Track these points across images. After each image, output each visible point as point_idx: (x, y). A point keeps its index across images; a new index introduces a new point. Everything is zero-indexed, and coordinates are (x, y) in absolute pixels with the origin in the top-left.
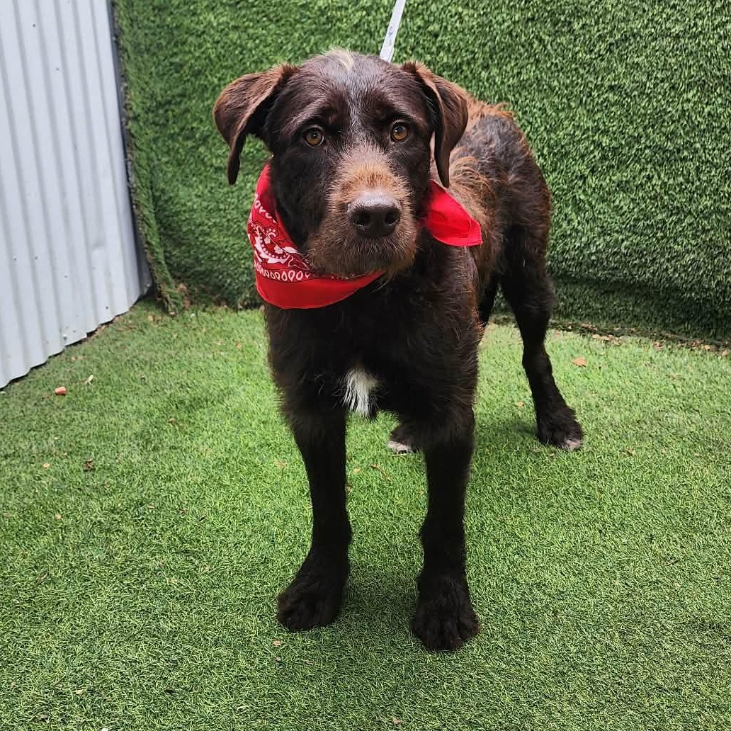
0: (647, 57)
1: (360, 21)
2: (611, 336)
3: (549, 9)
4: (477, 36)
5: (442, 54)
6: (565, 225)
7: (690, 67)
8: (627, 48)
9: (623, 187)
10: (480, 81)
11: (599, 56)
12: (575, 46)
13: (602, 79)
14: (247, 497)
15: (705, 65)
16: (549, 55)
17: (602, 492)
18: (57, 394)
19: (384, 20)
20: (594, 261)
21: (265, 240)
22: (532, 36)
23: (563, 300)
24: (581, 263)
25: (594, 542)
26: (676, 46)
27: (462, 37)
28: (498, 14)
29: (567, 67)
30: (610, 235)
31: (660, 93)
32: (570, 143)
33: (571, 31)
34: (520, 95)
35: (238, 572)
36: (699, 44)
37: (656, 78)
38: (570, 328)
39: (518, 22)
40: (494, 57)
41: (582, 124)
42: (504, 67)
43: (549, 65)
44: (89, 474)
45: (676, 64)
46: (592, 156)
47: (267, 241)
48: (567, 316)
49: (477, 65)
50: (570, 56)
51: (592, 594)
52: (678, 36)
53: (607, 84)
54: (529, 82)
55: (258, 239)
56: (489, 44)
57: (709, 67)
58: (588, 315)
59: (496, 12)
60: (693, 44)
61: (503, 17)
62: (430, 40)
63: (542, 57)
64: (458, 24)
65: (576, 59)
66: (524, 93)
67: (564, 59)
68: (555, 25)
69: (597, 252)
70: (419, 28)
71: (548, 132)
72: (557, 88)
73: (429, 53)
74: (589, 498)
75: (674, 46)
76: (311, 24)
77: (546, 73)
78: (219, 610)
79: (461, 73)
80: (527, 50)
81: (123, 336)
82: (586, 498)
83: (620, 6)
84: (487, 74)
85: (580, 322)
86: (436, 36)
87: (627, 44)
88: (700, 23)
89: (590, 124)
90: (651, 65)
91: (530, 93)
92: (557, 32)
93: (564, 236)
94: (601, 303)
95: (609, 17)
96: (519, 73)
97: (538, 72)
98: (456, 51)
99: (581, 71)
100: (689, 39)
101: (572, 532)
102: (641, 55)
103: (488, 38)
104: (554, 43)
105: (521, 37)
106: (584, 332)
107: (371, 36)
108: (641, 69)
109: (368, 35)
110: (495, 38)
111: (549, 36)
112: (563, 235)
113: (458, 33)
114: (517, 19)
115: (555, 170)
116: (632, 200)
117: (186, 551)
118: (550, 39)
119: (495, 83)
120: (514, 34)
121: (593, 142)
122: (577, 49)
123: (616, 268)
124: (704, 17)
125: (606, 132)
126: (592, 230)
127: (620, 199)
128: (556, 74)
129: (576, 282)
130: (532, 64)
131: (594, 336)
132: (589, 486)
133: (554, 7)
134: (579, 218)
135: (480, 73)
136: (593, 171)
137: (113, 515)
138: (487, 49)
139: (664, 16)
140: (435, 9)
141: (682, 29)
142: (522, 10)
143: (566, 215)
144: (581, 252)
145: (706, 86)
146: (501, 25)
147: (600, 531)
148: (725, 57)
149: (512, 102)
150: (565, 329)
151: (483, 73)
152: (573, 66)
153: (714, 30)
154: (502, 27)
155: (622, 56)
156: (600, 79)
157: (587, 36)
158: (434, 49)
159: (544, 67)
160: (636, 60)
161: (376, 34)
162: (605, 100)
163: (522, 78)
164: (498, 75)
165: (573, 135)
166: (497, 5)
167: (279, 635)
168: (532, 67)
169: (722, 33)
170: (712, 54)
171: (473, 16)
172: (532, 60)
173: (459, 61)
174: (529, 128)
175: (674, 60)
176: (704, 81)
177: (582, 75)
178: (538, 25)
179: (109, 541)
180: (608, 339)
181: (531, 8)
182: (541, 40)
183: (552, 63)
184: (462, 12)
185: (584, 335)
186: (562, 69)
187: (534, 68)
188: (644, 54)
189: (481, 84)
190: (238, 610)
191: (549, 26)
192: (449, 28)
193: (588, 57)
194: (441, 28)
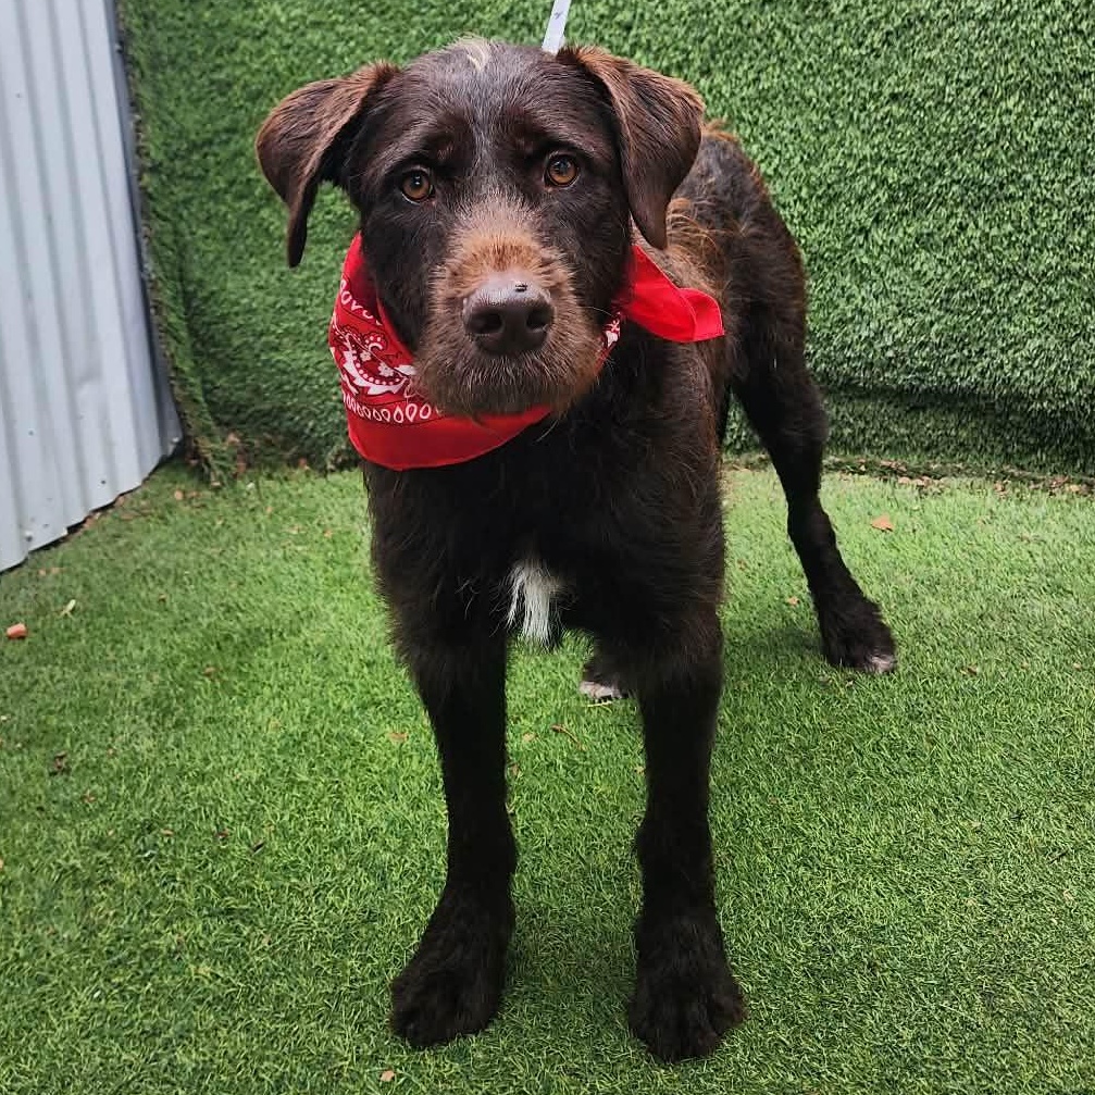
0: (942, 50)
1: (512, 9)
2: (926, 478)
4: (689, 28)
5: (639, 54)
6: (842, 303)
7: (1006, 63)
8: (913, 38)
9: (924, 242)
11: (873, 50)
12: (836, 38)
13: (880, 84)
14: (338, 801)
15: (1027, 59)
16: (798, 51)
17: (933, 743)
18: (10, 638)
20: (890, 359)
21: (362, 355)
22: (772, 24)
23: (849, 425)
24: (872, 364)
25: (928, 832)
26: (983, 33)
27: (668, 29)
29: (826, 69)
30: (911, 316)
31: (966, 102)
32: (840, 181)
33: (829, 16)
34: (760, 111)
35: (320, 943)
36: (1016, 29)
37: (958, 80)
38: (863, 468)
40: (718, 56)
41: (855, 151)
43: (799, 67)
44: (59, 779)
45: (985, 59)
46: (874, 198)
47: (365, 356)
48: (858, 450)
49: (692, 70)
50: (830, 51)
51: (932, 927)
52: (984, 20)
53: (887, 91)
54: (772, 92)
55: (349, 356)
56: (709, 37)
57: (1035, 62)
58: (888, 447)
60: (1009, 29)
62: (619, 35)
63: (788, 55)
64: (660, 11)
65: (838, 56)
66: (765, 108)
67: (821, 57)
68: (804, 7)
69: (894, 344)
70: (602, 17)
71: (807, 165)
72: (814, 100)
74: (914, 755)
75: (980, 32)
76: (435, 16)
77: (796, 78)
78: (286, 1019)
80: (765, 46)
81: (130, 529)
82: (908, 754)
84: (708, 83)
85: (877, 459)
86: (629, 28)
87: (912, 32)
89: (867, 151)
90: (950, 62)
91: (774, 108)
92: (808, 17)
93: (842, 322)
94: (907, 427)
96: (757, 80)
97: (784, 77)
98: (659, 50)
99: (848, 74)
100: (1002, 21)
101: (890, 817)
102: (934, 48)
103: (707, 29)
104: (804, 35)
105: (755, 28)
106: (886, 473)
107: (530, 30)
108: (936, 68)
109: (524, 30)
110: (717, 29)
111: (797, 24)
112: (840, 320)
113: (661, 23)
115: (820, 222)
116: (941, 261)
117: (229, 911)
118: (799, 28)
119: (722, 96)
120: (745, 22)
121: (874, 177)
122: (839, 42)
123: (926, 369)
125: (891, 162)
126: (884, 309)
127: (923, 261)
128: (811, 80)
129: (866, 394)
130: (774, 65)
131: (901, 480)
132: (913, 732)
134: (863, 293)
135: (699, 81)
136: (877, 221)
137: (99, 854)
138: (705, 45)
141: (990, 8)
143: (843, 288)
144: (871, 345)
145: (1033, 89)
146: (723, 10)
147: (936, 811)
148: (1055, 46)
149: (749, 122)
150: (856, 471)
151: (703, 82)
152: (836, 67)
153: (1036, 8)
154: (727, 13)
155: (906, 49)
156: (876, 84)
157: (853, 23)
158: (627, 48)
159: (793, 68)
160: (927, 56)
161: (538, 28)
162: (887, 114)
163: (761, 87)
164: (725, 83)
165: (843, 169)
167: (393, 1059)
168: (774, 69)
169: (1048, 12)
170: (1037, 43)
172: (774, 60)
174: (776, 161)
175: (982, 54)
176: (1029, 82)
177: (850, 81)
178: (780, 9)
179: (88, 903)
180: (920, 483)
182: (785, 31)
183: (804, 64)
185: (885, 480)
186: (819, 71)
187: (778, 71)
188: (939, 46)
190: (319, 1017)
191: (795, 9)
192: (647, 16)
193: (856, 52)
194: (634, 16)
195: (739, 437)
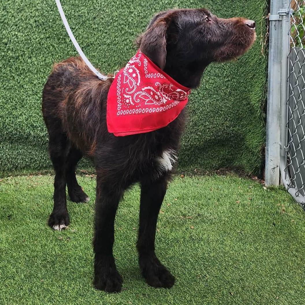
0: (97, 53)
2: (93, 175)
3: (56, 33)
4: (25, 44)
5: (9, 52)
7: (115, 57)
10: (28, 63)
12: (68, 49)
15: (120, 56)
16: (57, 52)
22: (50, 44)
26: (108, 49)
27: (18, 45)
28: (34, 35)
29: (65, 57)
31: (104, 67)
33: (65, 42)
34: (46, 69)
36: (117, 48)
37: (102, 61)
39: (43, 38)
40: (33, 53)
42: (38, 57)
43: (57, 57)
45: (109, 56)
49: (26, 57)
50: (66, 52)
52: (109, 45)
54: (50, 64)
56: (31, 48)
57: (122, 57)
58: (83, 166)
59: (33, 34)
60: (115, 48)
61: (36, 37)
62: (3, 46)
63: (54, 53)
64: (16, 39)
65: (69, 53)
67: (64, 54)
68: (59, 40)
73: (3, 52)
75: (108, 48)
77: (57, 60)
79: (19, 60)
80: (47, 50)
83: (85, 32)
84: (31, 61)
85: (80, 170)
86: (6, 44)
87: (89, 48)
88: (117, 39)
90: (100, 56)
91: (50, 68)
92: (60, 42)
95: (81, 37)
96: (45, 60)
97: (53, 59)
98: (16, 51)
100: (113, 45)
102: (95, 52)
103: (30, 45)
104: (59, 47)
105: (44, 45)
108: (96, 58)
110: (33, 45)
111: (57, 44)
113: (16, 43)
114: (42, 37)
118: (57, 46)
119: (35, 64)
120: (41, 44)
122: (69, 50)
124: (118, 37)
128: (61, 60)
130: (50, 56)
131: (86, 176)
133: (58, 33)
135: (28, 60)
138: (30, 50)
139: (103, 36)
140: (5, 33)
141: (110, 42)
142: (44, 33)
145: (122, 64)
146: (35, 40)
148: (128, 52)
149: (43, 72)
151: (29, 60)
153: (122, 42)
154: (36, 41)
155: (88, 52)
158: (6, 50)
159: (56, 57)
160: (93, 54)
163: (46, 62)
164: (36, 61)
166: (33, 31)
168: (50, 57)
169: (125, 43)
170: (123, 52)
171: (22, 36)
173: (17, 55)
175: (108, 54)
176: (120, 62)
178: (52, 40)
180: (92, 176)
181: (48, 33)
182: (53, 46)
183: (59, 56)
184: (18, 34)
185: (82, 176)
186: (63, 58)
187: (51, 58)
188: (97, 52)
189: (28, 65)
191: (56, 40)
192: (12, 41)
193: (74, 53)
194: (8, 41)
195: (39, 165)
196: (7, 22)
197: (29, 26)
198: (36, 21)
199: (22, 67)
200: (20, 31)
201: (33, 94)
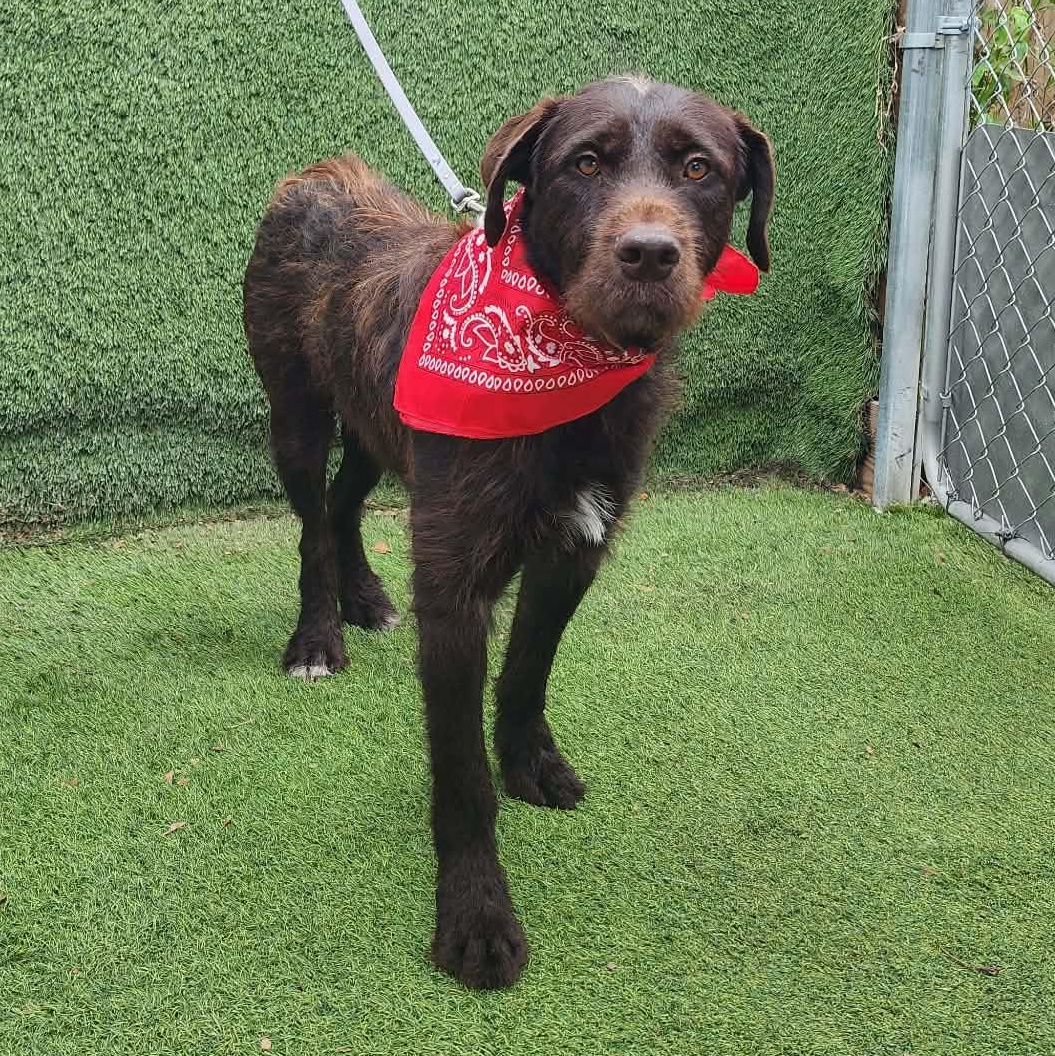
4: (183, 117)
5: (134, 141)
10: (193, 177)
11: (346, 143)
12: (315, 130)
16: (282, 142)
19: (41, 94)
22: (258, 117)
26: (434, 130)
28: (211, 87)
33: (308, 111)
34: (249, 195)
36: (460, 127)
40: (210, 144)
42: (225, 159)
43: (283, 156)
49: (186, 156)
50: (310, 142)
54: (260, 178)
60: (454, 126)
61: (217, 92)
62: (114, 123)
63: (274, 145)
67: (302, 147)
68: (286, 102)
70: (97, 105)
73: (113, 141)
75: (432, 128)
77: (281, 166)
80: (253, 136)
84: (202, 168)
86: (123, 116)
88: (459, 101)
92: (290, 111)
95: (353, 92)
96: (246, 167)
98: (155, 137)
100: (449, 120)
104: (288, 127)
105: (243, 119)
113: (156, 112)
118: (283, 121)
119: (214, 181)
120: (234, 114)
122: (317, 134)
124: (463, 94)
130: (261, 153)
133: (284, 79)
135: (192, 167)
139: (418, 92)
140: (118, 79)
141: (440, 108)
142: (242, 82)
146: (215, 102)
151: (196, 168)
153: (475, 108)
154: (217, 105)
155: (373, 142)
157: (329, 117)
158: (123, 135)
159: (278, 157)
163: (250, 174)
164: (217, 170)
168: (262, 158)
169: (484, 113)
171: (175, 89)
172: (261, 148)
173: (160, 151)
176: (470, 172)
178: (265, 103)
182: (270, 123)
183: (288, 153)
184: (159, 84)
187: (265, 159)
189: (194, 182)
192: (142, 105)
194: (129, 105)
196: (126, 45)
197: (197, 59)
198: (215, 43)
199: (176, 188)
200: (165, 74)
201: (211, 273)
